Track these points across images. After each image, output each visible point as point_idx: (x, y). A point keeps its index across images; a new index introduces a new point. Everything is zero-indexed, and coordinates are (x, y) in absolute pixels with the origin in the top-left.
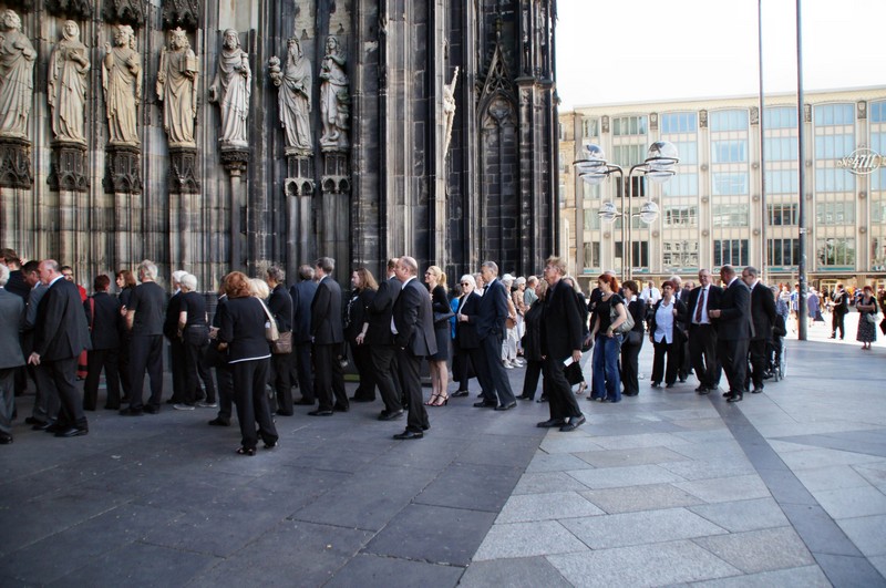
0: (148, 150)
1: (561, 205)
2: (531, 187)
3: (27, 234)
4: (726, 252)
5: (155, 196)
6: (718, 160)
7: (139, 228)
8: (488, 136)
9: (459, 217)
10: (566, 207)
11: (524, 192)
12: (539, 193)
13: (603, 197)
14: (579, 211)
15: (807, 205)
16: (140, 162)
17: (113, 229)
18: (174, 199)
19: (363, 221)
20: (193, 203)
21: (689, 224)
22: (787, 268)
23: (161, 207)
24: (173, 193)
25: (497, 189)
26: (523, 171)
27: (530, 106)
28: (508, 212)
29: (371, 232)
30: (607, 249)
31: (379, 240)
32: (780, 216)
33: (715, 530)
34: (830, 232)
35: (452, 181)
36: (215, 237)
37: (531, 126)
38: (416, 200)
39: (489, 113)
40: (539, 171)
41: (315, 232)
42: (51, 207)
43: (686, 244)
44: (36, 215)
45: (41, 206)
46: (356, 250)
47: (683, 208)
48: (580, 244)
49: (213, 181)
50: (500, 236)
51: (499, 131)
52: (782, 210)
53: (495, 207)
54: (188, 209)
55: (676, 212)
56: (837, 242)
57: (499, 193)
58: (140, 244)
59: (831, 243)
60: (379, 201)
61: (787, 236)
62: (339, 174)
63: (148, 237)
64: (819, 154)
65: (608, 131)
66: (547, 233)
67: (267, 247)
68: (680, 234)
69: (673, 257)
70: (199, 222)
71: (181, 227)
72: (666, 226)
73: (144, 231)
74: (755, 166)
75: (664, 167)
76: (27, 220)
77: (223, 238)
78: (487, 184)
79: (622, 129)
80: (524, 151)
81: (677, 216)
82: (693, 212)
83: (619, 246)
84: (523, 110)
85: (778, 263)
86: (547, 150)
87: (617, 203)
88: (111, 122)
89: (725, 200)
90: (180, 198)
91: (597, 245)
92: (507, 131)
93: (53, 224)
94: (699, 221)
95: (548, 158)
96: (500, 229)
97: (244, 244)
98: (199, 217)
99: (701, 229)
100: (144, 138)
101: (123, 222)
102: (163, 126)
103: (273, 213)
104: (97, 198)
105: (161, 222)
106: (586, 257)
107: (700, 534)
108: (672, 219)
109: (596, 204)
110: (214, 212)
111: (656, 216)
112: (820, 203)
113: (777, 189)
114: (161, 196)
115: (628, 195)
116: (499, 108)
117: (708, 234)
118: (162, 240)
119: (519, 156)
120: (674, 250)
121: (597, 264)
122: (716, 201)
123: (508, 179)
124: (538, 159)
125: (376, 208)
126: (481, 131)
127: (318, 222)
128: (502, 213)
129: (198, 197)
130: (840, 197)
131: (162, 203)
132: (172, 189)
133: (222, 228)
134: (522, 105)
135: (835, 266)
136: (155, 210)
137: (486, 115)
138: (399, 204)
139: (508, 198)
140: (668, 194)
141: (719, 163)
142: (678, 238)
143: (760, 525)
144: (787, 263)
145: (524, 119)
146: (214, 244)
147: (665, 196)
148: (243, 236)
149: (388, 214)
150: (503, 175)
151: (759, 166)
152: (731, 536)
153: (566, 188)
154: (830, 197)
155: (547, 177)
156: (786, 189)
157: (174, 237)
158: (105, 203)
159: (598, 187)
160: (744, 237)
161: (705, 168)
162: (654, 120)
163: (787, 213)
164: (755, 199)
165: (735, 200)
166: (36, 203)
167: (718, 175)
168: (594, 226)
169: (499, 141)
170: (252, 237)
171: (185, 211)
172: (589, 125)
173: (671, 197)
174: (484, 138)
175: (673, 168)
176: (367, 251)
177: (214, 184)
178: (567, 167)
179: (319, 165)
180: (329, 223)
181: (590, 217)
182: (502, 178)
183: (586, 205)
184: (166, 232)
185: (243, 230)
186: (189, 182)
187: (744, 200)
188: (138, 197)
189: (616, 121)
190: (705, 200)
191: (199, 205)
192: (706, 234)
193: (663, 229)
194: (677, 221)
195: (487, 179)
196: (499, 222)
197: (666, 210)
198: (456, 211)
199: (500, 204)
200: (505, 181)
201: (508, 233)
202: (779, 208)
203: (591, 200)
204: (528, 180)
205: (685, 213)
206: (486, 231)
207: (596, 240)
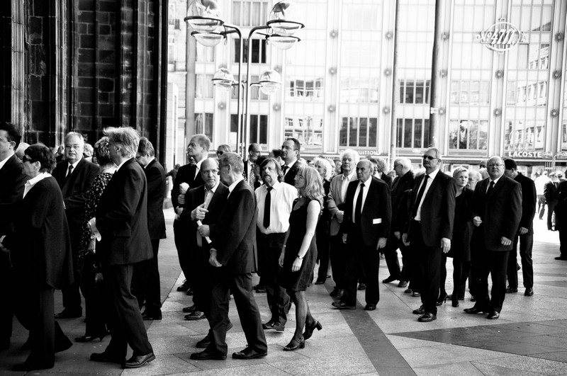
1: (170, 67)
2: (133, 42)
4: (353, 131)
6: (349, 26)
9: (43, 74)
10: (175, 70)
11: (125, 48)
12: (143, 51)
13: (219, 61)
14: (191, 76)
15: (440, 82)
21: (314, 98)
25: (91, 42)
26: (125, 22)
28: (105, 71)
30: (222, 124)
32: (412, 93)
34: (464, 113)
35: (32, 27)
40: (144, 25)
43: (309, 121)
47: (309, 79)
48: (190, 115)
50: (94, 99)
52: (415, 87)
53: (89, 64)
55: (300, 83)
56: (471, 123)
59: (464, 125)
61: (418, 116)
66: (152, 99)
68: (304, 109)
69: (296, 134)
72: (289, 98)
74: (388, 36)
75: (287, 31)
78: (78, 35)
81: (303, 88)
82: (318, 84)
83: (234, 118)
85: (408, 145)
87: (234, 69)
89: (355, 73)
91: (210, 117)
94: (324, 95)
95: (155, 8)
96: (94, 92)
99: (327, 103)
106: (197, 130)
108: (296, 91)
109: (210, 69)
111: (278, 87)
112: (454, 81)
113: (410, 63)
115: (246, 60)
117: (335, 110)
119: (119, 3)
120: (296, 126)
122: (344, 73)
123: (105, 30)
124: (143, 10)
128: (98, 72)
130: (476, 75)
139: (105, 54)
140: (293, 62)
141: (350, 29)
142: (301, 112)
147: (289, 64)
150: (99, 24)
151: (392, 36)
153: (176, 47)
154: (466, 75)
155: (153, 32)
156: (420, 63)
159: (214, 48)
160: (373, 115)
161: (334, 35)
163: (420, 90)
164: (386, 73)
165: (365, 73)
167: (348, 43)
168: (207, 94)
173: (295, 66)
175: (297, 33)
178: (178, 22)
181: (203, 83)
182: (98, 29)
183: (199, 69)
187: (375, 73)
190: (333, 72)
192: (332, 109)
193: (285, 102)
194: (302, 93)
195: (78, 29)
196: (93, 82)
197: (289, 81)
198: (38, 65)
199: (94, 60)
200: (100, 33)
201: (104, 97)
202: (412, 84)
203: (205, 63)
204: (130, 34)
205: (310, 85)
206: (77, 93)
207: (210, 111)
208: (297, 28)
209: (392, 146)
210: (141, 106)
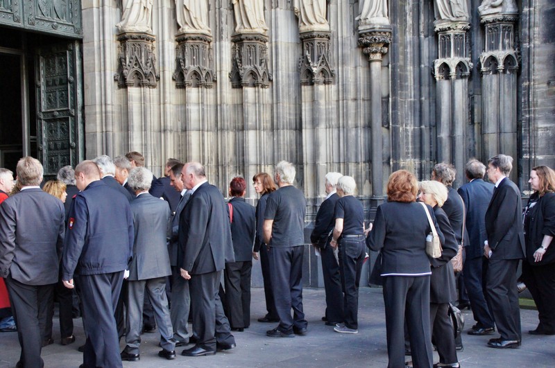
0: (276, 37)
3: (154, 135)
5: (286, 89)
7: (269, 125)
16: (268, 52)
17: (242, 129)
18: (306, 90)
19: (535, 105)
20: (327, 94)
23: (292, 101)
24: (306, 84)
29: (547, 120)
36: (353, 133)
41: (473, 122)
42: (177, 105)
44: (162, 115)
45: (168, 106)
46: (525, 143)
49: (350, 68)
54: (322, 102)
58: (270, 143)
62: (504, 48)
63: (278, 135)
67: (414, 143)
70: (334, 116)
71: (315, 123)
73: (274, 128)
76: (153, 121)
77: (362, 136)
88: (236, 8)
90: (313, 90)
93: (179, 124)
97: (386, 140)
98: (335, 111)
100: (272, 24)
101: (251, 119)
102: (292, 9)
103: (421, 103)
104: (224, 94)
105: (293, 117)
110: (351, 104)
114: (292, 89)
118: (293, 138)
127: (476, 110)
129: (333, 87)
131: (293, 96)
132: (304, 80)
133: (361, 122)
136: (286, 105)
146: (352, 141)
148: (385, 130)
157: (307, 134)
158: (233, 98)
166: (162, 102)
170: (395, 134)
171: (319, 104)
176: (541, 144)
177: (351, 71)
179: (477, 39)
180: (491, 111)
184: (299, 128)
185: (385, 123)
186: (323, 71)
188: (267, 90)
191: (334, 97)
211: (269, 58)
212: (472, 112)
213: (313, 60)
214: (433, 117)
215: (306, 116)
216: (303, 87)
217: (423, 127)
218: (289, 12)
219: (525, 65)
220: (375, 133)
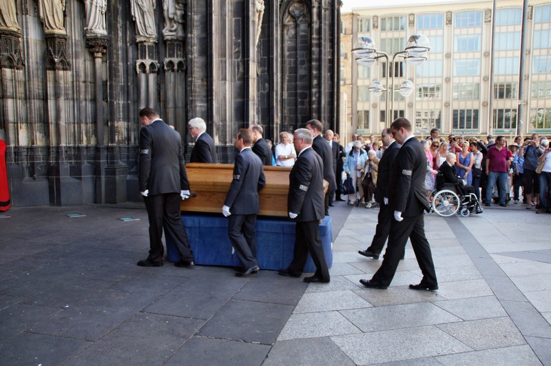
0: (27, 35)
1: (342, 83)
2: (319, 69)
4: (462, 118)
5: (35, 72)
6: (459, 50)
7: (23, 96)
8: (288, 30)
9: (267, 91)
10: (345, 84)
11: (315, 72)
12: (325, 74)
13: (372, 77)
14: (355, 87)
15: (524, 84)
16: (21, 45)
18: (50, 74)
19: (195, 92)
20: (65, 77)
21: (435, 98)
22: (507, 130)
23: (40, 80)
24: (50, 69)
25: (294, 70)
26: (314, 57)
27: (320, 8)
28: (303, 88)
29: (202, 101)
30: (374, 116)
31: (207, 107)
32: (503, 92)
33: (453, 319)
34: (541, 103)
35: (261, 63)
36: (84, 104)
37: (320, 23)
38: (235, 77)
39: (289, 13)
40: (326, 57)
41: (160, 101)
43: (432, 113)
46: (190, 114)
47: (431, 86)
48: (354, 112)
49: (81, 61)
50: (296, 105)
51: (296, 26)
52: (505, 87)
53: (293, 84)
54: (62, 82)
55: (426, 89)
56: (546, 111)
57: (296, 72)
58: (24, 108)
59: (541, 112)
60: (207, 77)
61: (508, 107)
62: (177, 57)
63: (30, 103)
64: (536, 44)
65: (377, 27)
66: (331, 103)
67: (123, 111)
68: (428, 105)
69: (423, 122)
70: (70, 92)
71: (57, 96)
72: (418, 99)
73: (27, 98)
74: (486, 54)
75: (419, 54)
77: (89, 105)
78: (287, 66)
79: (388, 26)
80: (314, 42)
81: (427, 91)
82: (438, 89)
83: (383, 113)
84: (315, 11)
85: (500, 126)
86: (332, 41)
87: (383, 81)
89: (463, 80)
90: (55, 73)
91: (367, 113)
92: (303, 27)
94: (442, 96)
95: (332, 47)
96: (296, 100)
97: (106, 109)
98: (71, 88)
99: (444, 101)
100: (24, 25)
101: (9, 91)
102: (39, 16)
103: (128, 86)
105: (41, 91)
106: (359, 121)
107: (442, 322)
108: (423, 94)
109: (367, 83)
110: (82, 85)
111: (411, 91)
112: (535, 82)
113: (502, 72)
114: (40, 72)
115: (391, 76)
116: (297, 9)
117: (449, 105)
118: (41, 106)
119: (311, 45)
120: (423, 117)
121: (367, 126)
122: (456, 80)
123: (303, 63)
124: (325, 48)
125: (205, 83)
126: (283, 26)
127: (161, 93)
128: (298, 88)
129: (69, 73)
131: (41, 77)
132: (48, 66)
133: (89, 97)
134: (314, 7)
135: (544, 129)
136: (36, 83)
137: (287, 14)
138: (222, 80)
139: (303, 77)
140: (421, 75)
141: (459, 52)
142: (427, 108)
143: (485, 316)
144: (507, 127)
145: (315, 18)
146: (83, 109)
147: (418, 76)
148: (105, 103)
149: (214, 88)
150: (299, 59)
151: (490, 55)
152: (464, 323)
153: (345, 70)
154: (542, 77)
155: (332, 61)
156: (509, 71)
157: (51, 104)
159: (369, 69)
160: (476, 107)
161: (448, 56)
162: (411, 19)
163: (508, 89)
164: (485, 79)
165: (470, 80)
167: (458, 61)
168: (365, 99)
169: (296, 34)
170: (111, 104)
171: (59, 83)
172: (364, 22)
173: (422, 78)
174: (285, 32)
175: (425, 55)
177: (81, 63)
178: (346, 54)
179: (162, 49)
180: (170, 94)
181: (362, 90)
182: (298, 62)
183: (360, 83)
184: (45, 99)
185: (105, 98)
186: (62, 61)
187: (477, 80)
188: (21, 72)
189: (383, 19)
190: (448, 80)
191: (70, 79)
192: (447, 105)
193: (416, 101)
194: (427, 95)
195: (287, 63)
196: (296, 95)
197: (418, 87)
198: (264, 86)
199: (296, 81)
200: (300, 64)
201: (302, 103)
202: (503, 86)
203: (363, 79)
204: (317, 64)
205: (432, 89)
206: (286, 102)
207: (366, 109)
208: (425, 51)
209: (490, 127)
210: (325, 108)
211: (22, 49)
212: (159, 94)
213: (55, 53)
214: (136, 96)
215: (50, 91)
216: (48, 71)
217: (129, 102)
218: (36, 19)
219: (189, 68)
220: (98, 105)
